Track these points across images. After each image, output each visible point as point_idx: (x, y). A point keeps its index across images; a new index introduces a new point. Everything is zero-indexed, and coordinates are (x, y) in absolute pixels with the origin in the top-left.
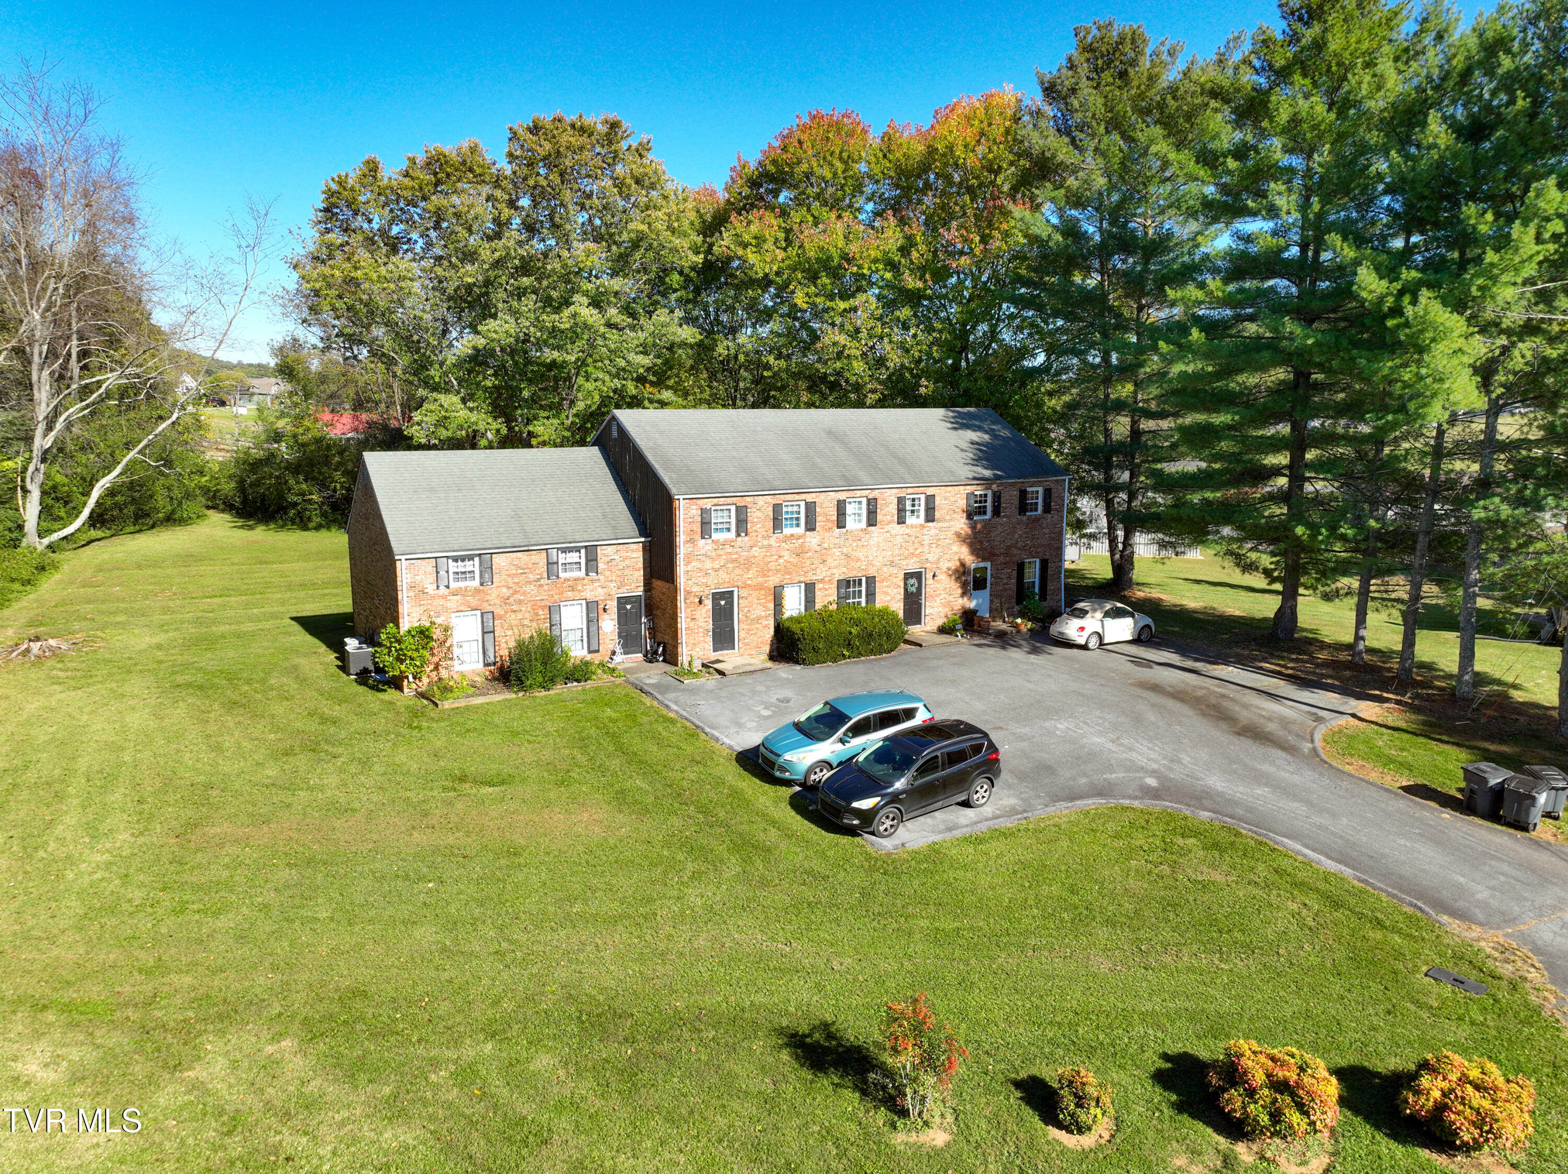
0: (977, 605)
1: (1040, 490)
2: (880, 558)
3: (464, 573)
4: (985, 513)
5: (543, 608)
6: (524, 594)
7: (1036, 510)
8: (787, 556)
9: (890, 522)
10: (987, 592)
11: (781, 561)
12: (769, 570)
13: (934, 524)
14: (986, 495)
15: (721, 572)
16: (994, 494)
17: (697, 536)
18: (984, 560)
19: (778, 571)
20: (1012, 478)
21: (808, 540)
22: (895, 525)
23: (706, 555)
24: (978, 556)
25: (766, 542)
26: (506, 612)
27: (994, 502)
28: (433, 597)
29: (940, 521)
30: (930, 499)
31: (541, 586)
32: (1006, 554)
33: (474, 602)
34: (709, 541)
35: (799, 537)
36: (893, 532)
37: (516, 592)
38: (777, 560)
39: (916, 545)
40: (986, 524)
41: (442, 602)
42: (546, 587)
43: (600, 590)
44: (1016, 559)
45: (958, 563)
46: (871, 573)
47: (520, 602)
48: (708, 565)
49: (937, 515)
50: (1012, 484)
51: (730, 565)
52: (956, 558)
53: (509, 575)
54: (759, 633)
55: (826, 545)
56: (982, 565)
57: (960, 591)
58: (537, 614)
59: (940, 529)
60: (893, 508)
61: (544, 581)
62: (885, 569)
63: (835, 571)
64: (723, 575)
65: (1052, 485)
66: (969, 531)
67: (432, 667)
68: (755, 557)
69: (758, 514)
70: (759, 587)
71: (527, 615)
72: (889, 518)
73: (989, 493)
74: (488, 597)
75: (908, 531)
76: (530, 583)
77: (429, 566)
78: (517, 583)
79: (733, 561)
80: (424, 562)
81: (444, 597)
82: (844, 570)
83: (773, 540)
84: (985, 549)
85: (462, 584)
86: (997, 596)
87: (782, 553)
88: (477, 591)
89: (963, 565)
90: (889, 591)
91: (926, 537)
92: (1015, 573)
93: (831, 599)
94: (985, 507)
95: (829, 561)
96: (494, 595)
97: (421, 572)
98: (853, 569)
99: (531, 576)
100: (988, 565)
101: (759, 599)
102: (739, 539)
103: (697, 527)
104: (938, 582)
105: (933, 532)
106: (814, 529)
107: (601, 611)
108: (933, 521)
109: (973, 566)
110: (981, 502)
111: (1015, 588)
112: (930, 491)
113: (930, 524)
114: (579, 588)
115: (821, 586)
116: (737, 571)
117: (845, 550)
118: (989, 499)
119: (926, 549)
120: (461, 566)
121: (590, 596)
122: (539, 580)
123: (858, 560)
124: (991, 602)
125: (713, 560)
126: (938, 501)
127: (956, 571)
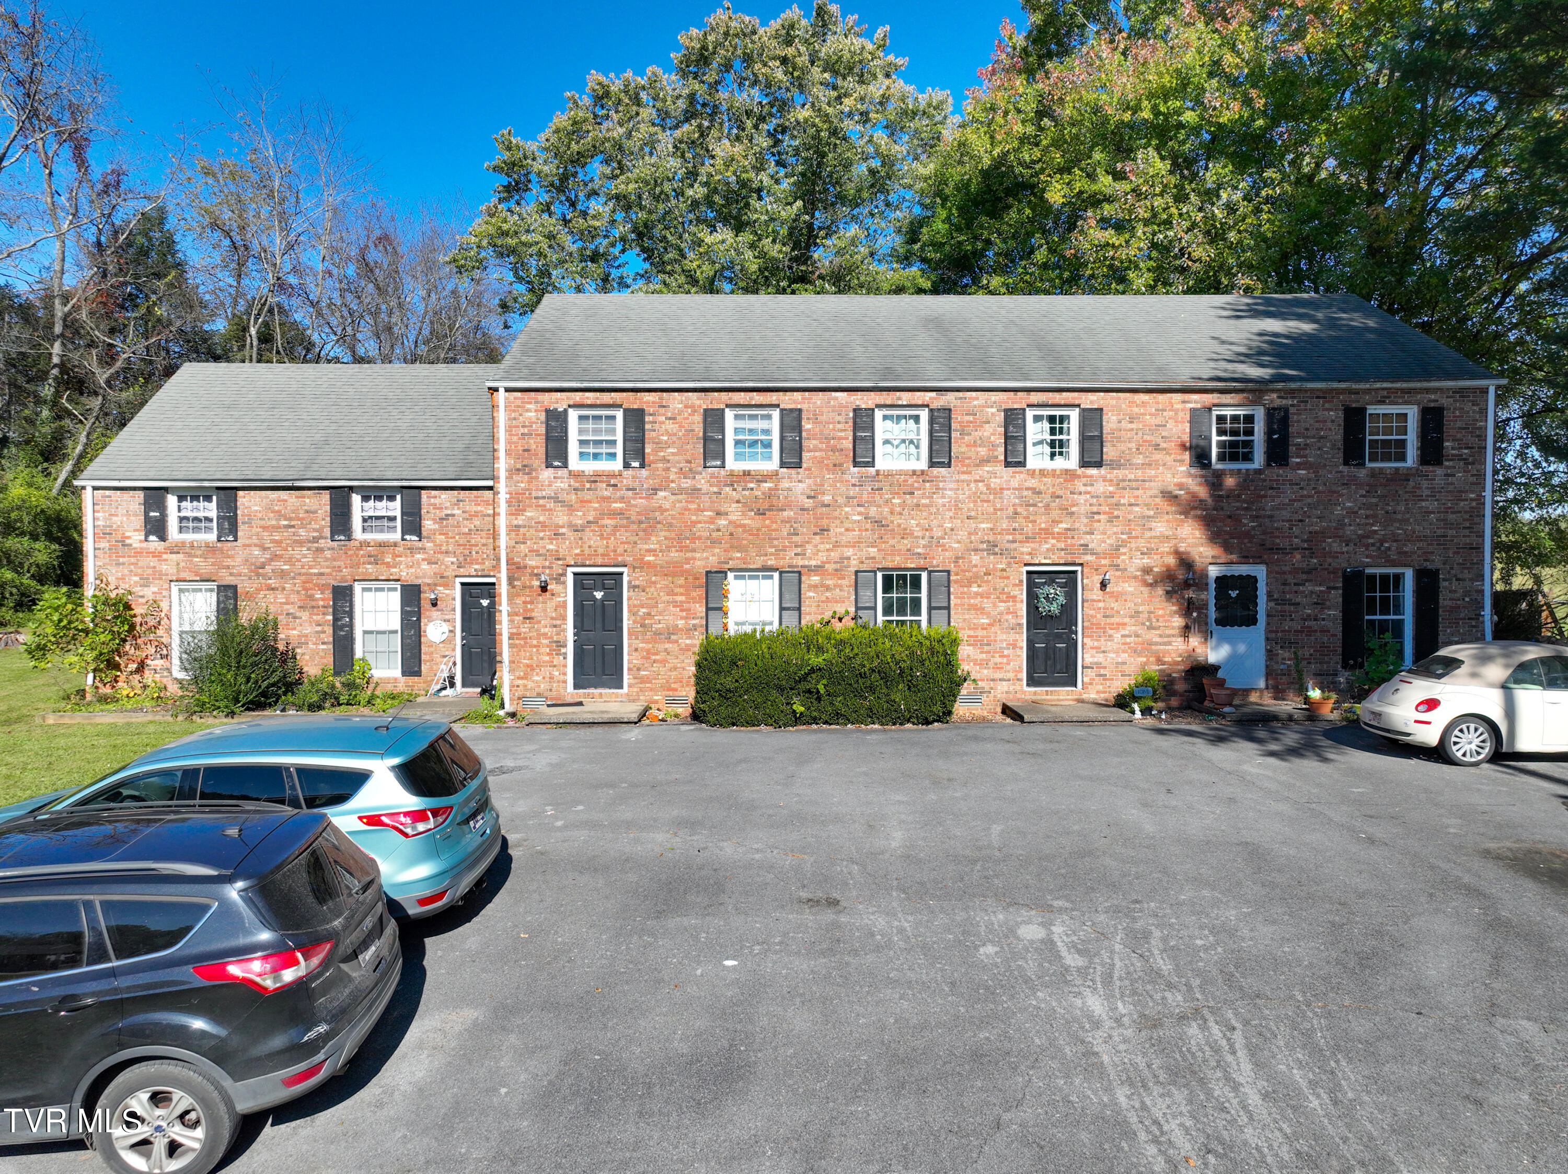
0: (1233, 658)
1: (1412, 413)
2: (962, 535)
3: (196, 519)
4: (1248, 457)
5: (322, 588)
6: (290, 561)
7: (1402, 457)
8: (735, 513)
9: (984, 461)
10: (1258, 632)
11: (723, 522)
12: (693, 539)
13: (1103, 471)
14: (1249, 419)
15: (588, 533)
16: (1270, 413)
17: (538, 461)
18: (1245, 559)
19: (715, 542)
20: (1317, 379)
21: (785, 484)
22: (1000, 468)
23: (556, 499)
24: (1227, 547)
25: (687, 483)
26: (259, 590)
27: (1269, 432)
28: (139, 553)
29: (1116, 465)
30: (1092, 418)
31: (319, 550)
32: (1311, 552)
33: (205, 566)
34: (562, 472)
35: (763, 478)
36: (995, 482)
37: (275, 557)
38: (711, 521)
39: (1055, 514)
40: (1247, 479)
41: (153, 562)
42: (328, 554)
43: (425, 566)
44: (1341, 563)
45: (1171, 561)
46: (939, 560)
47: (283, 574)
48: (561, 518)
49: (1109, 452)
50: (1323, 395)
51: (607, 522)
52: (1166, 548)
53: (264, 528)
54: (673, 661)
55: (827, 498)
56: (1243, 570)
57: (1178, 622)
58: (311, 598)
59: (1119, 484)
60: (994, 432)
61: (325, 543)
62: (975, 559)
63: (849, 552)
64: (592, 540)
65: (1444, 401)
66: (1202, 492)
67: (133, 666)
68: (661, 509)
69: (670, 426)
70: (673, 571)
71: (294, 598)
72: (983, 451)
73: (1260, 414)
74: (229, 562)
75: (1032, 483)
76: (300, 543)
77: (136, 501)
78: (278, 542)
79: (614, 514)
80: (127, 495)
81: (157, 555)
82: (873, 551)
83: (703, 481)
84: (1247, 534)
85: (189, 537)
86: (1286, 644)
87: (724, 507)
88: (210, 549)
89: (1185, 562)
90: (987, 605)
91: (1082, 499)
92: (1336, 596)
93: (840, 609)
94: (1249, 444)
95: (836, 530)
96: (239, 560)
97: (121, 511)
98: (894, 551)
99: (302, 532)
100: (1260, 572)
101: (671, 593)
102: (628, 473)
103: (538, 445)
104: (1117, 596)
105: (1101, 488)
106: (799, 465)
107: (425, 604)
108: (1099, 464)
109: (1214, 572)
110: (1234, 433)
111: (1338, 630)
112: (1090, 401)
113: (1093, 471)
114: (388, 559)
115: (815, 579)
116: (623, 535)
117: (873, 511)
118: (1259, 427)
119: (1082, 524)
120: (190, 509)
121: (408, 574)
122: (315, 540)
123: (906, 534)
124: (1270, 654)
125: (571, 508)
126: (1110, 422)
127: (1168, 576)
